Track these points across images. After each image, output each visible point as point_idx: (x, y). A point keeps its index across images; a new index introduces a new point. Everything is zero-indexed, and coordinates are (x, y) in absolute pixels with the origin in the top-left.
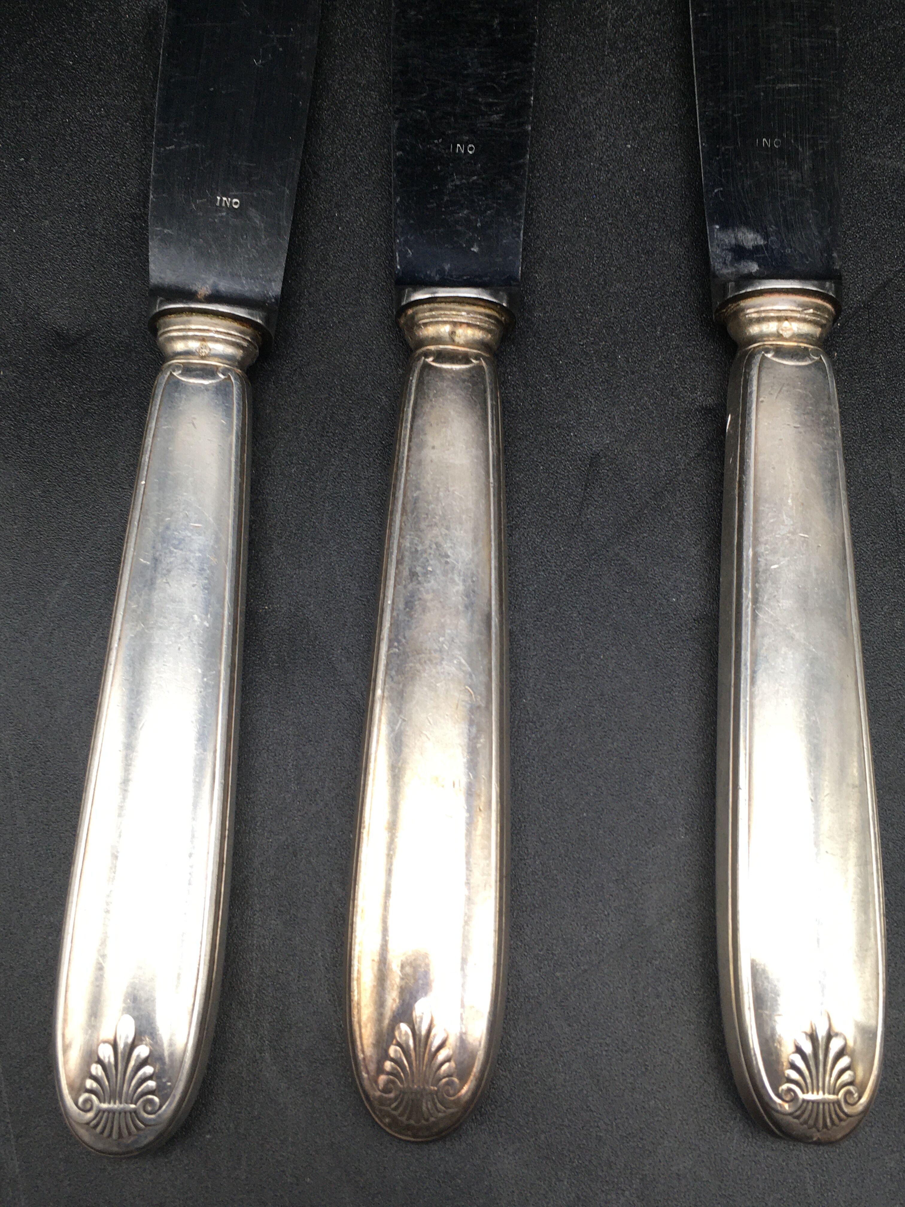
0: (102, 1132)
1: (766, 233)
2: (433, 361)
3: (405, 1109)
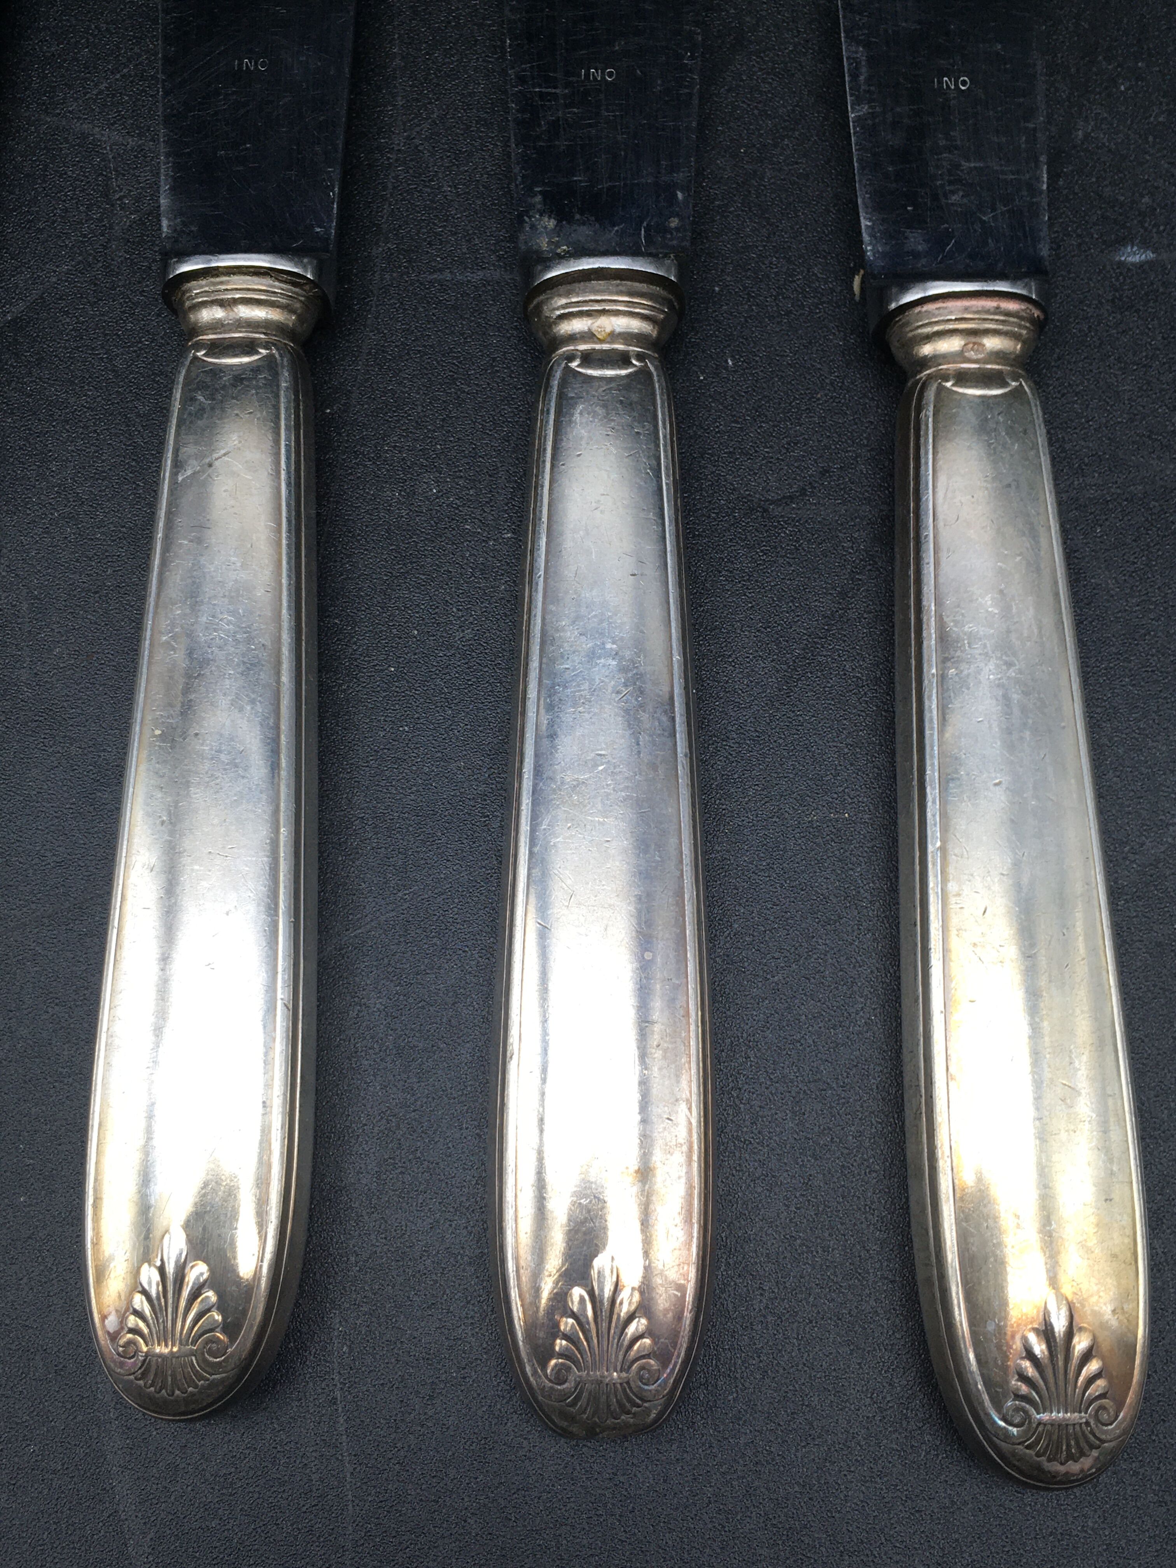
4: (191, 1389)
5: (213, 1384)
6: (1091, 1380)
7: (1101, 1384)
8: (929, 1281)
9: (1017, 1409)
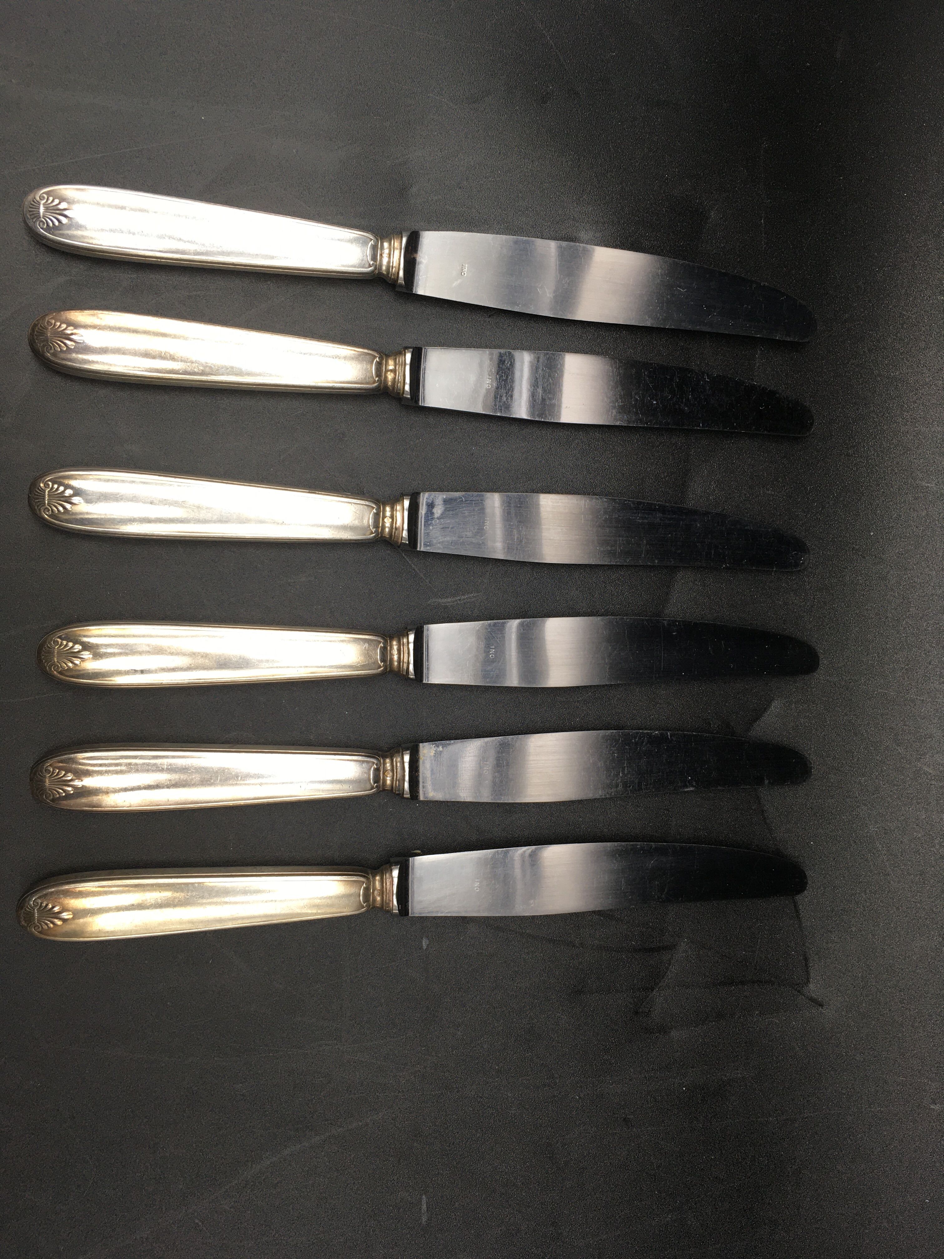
0: (31, 204)
1: (441, 519)
2: (377, 361)
3: (41, 330)
4: (44, 661)
5: (45, 667)
6: (47, 924)
7: (45, 927)
8: (76, 877)
9: (38, 903)
